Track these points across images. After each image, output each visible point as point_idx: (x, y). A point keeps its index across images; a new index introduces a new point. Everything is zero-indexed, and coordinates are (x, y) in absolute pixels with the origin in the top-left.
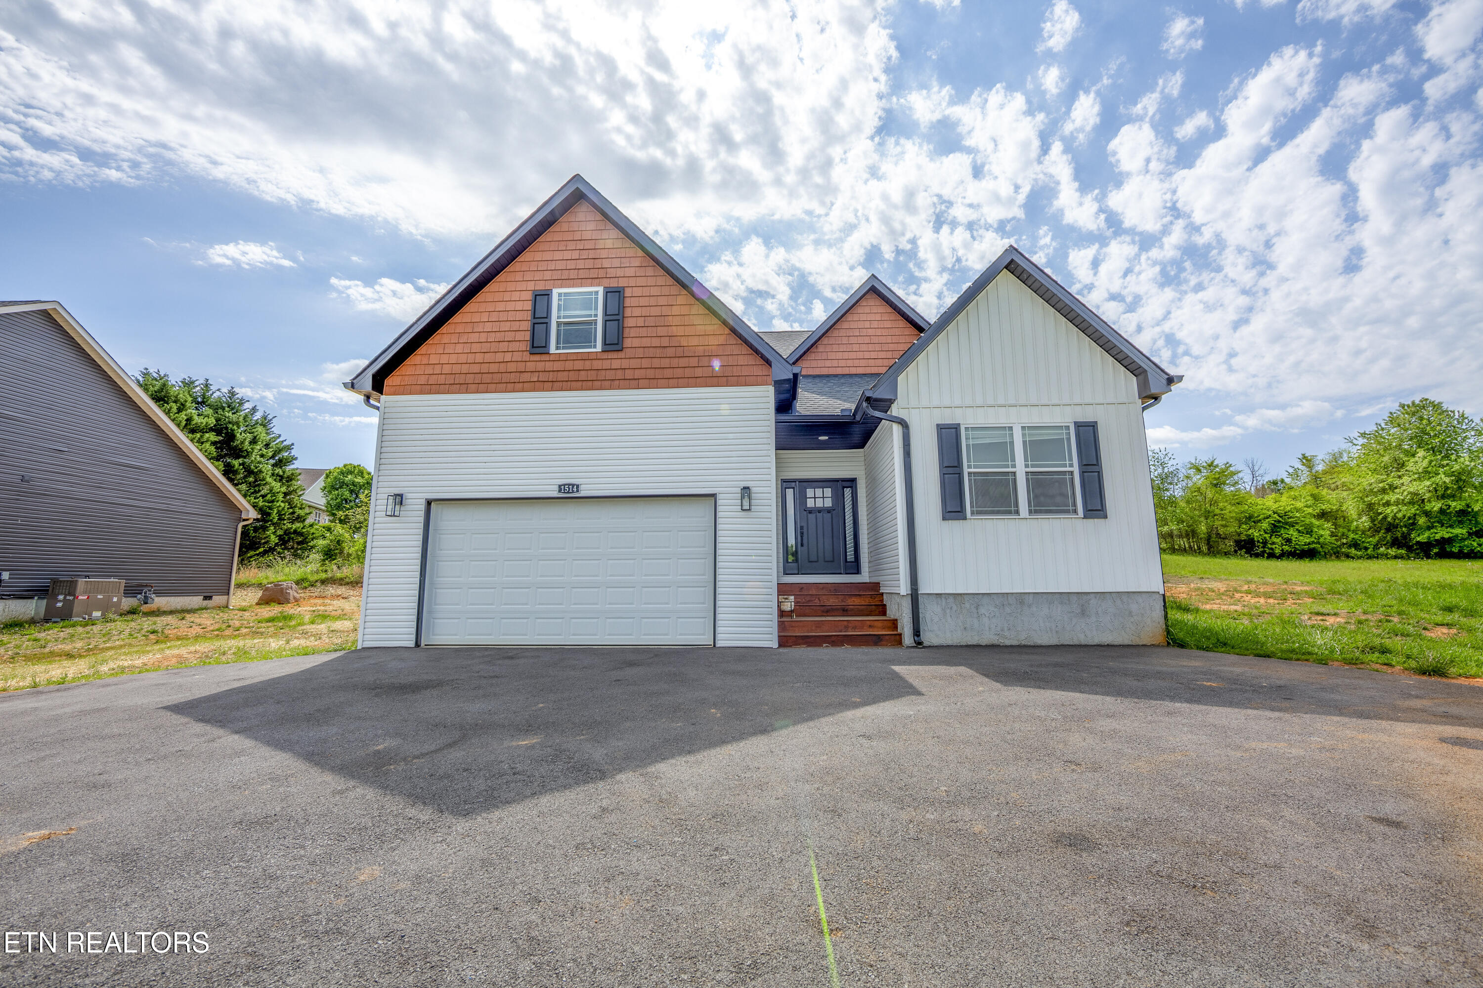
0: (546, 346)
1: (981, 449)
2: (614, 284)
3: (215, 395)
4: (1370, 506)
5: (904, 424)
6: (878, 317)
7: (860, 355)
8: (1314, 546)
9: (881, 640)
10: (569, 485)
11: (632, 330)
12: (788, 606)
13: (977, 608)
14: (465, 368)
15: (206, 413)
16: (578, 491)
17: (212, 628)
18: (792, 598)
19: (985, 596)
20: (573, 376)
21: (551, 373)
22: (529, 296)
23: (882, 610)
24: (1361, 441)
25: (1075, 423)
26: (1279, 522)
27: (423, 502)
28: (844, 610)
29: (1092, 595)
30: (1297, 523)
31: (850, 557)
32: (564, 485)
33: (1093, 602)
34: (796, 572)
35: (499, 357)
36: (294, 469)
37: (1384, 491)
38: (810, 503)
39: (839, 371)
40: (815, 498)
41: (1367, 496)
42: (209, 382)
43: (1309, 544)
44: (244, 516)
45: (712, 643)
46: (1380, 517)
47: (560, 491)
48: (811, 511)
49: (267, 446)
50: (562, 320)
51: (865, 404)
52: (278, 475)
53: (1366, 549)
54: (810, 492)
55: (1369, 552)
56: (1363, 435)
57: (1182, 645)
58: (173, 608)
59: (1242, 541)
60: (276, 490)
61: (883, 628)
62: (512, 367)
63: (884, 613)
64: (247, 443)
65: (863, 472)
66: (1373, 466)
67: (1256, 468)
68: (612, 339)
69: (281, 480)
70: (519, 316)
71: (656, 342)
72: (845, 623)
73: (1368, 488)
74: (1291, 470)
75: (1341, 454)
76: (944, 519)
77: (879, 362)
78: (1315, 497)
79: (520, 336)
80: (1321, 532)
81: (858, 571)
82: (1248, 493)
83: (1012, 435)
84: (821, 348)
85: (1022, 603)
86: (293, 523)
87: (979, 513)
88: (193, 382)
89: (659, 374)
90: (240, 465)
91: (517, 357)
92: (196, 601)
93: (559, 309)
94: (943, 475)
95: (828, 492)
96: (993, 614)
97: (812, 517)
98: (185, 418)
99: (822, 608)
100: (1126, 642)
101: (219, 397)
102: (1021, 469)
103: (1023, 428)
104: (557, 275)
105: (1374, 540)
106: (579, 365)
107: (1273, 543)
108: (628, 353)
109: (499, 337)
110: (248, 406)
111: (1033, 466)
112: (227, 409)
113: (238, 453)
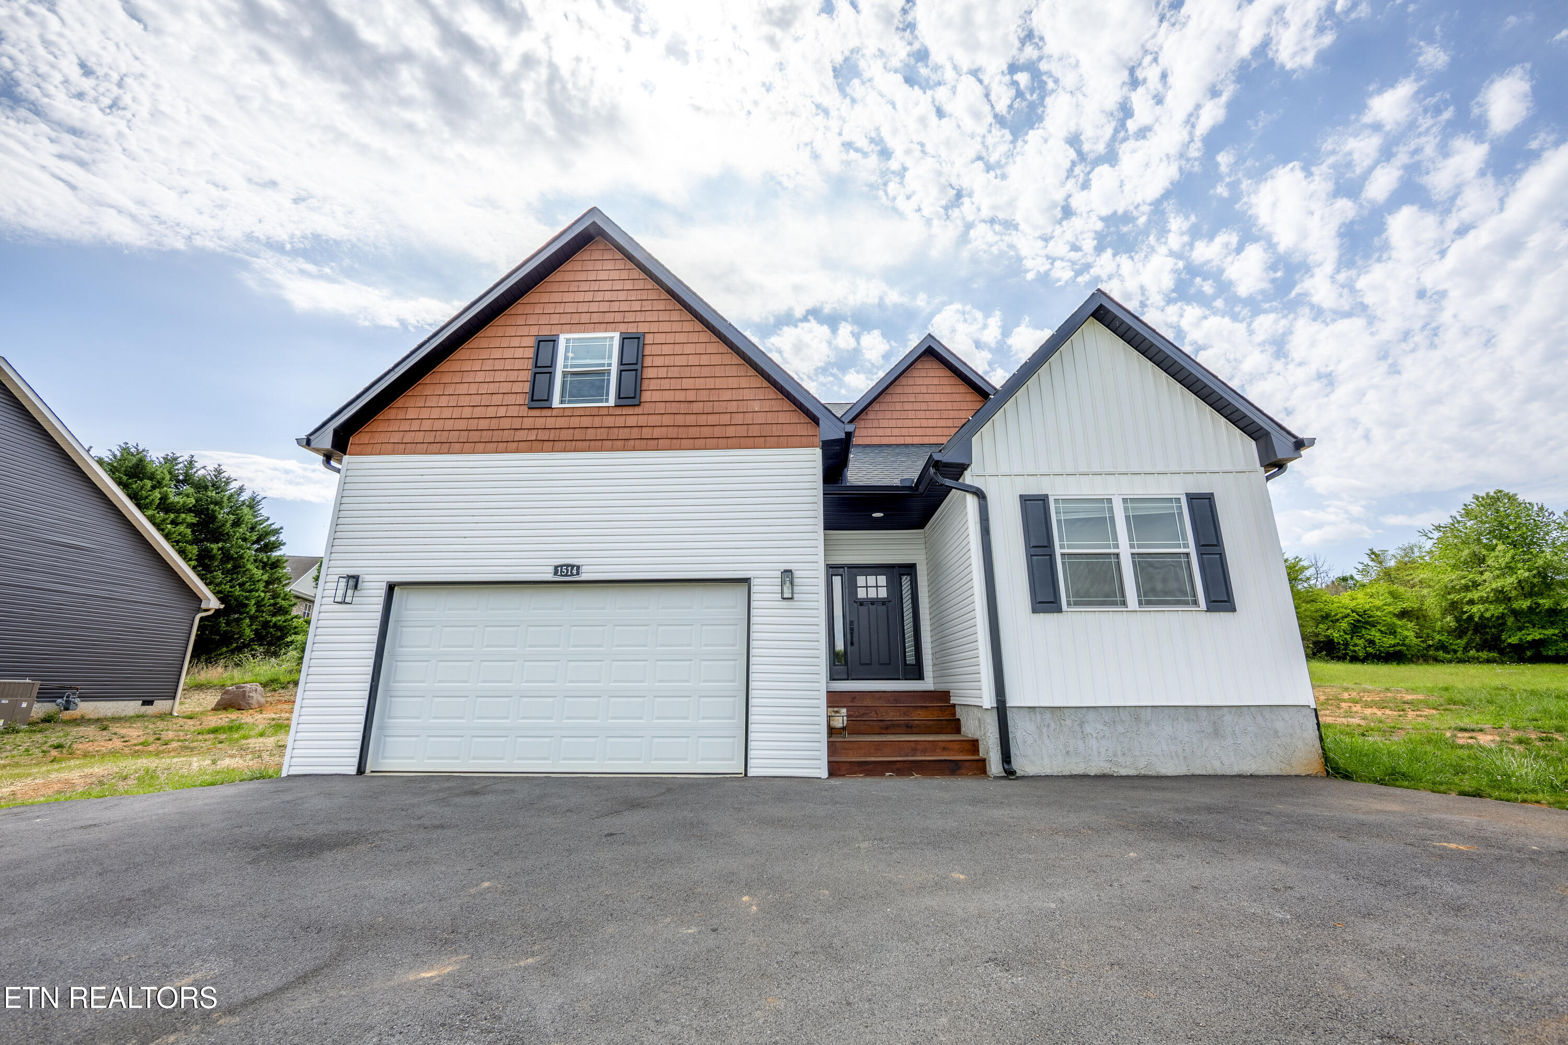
0: (549, 399)
1: (1074, 526)
2: (632, 329)
3: (199, 472)
4: (1454, 605)
5: (980, 494)
6: (936, 381)
7: (917, 423)
8: (1399, 648)
9: (960, 768)
10: (568, 566)
11: (652, 381)
12: (839, 722)
13: (1081, 725)
14: (449, 425)
15: (186, 492)
16: (578, 574)
17: (135, 742)
18: (844, 711)
19: (1091, 709)
20: (578, 434)
21: (553, 431)
22: (531, 342)
23: (955, 726)
24: (1436, 535)
25: (1187, 495)
26: (1359, 621)
27: (384, 586)
28: (907, 726)
29: (1226, 710)
30: (1378, 623)
31: (911, 658)
32: (562, 566)
33: (1228, 718)
34: (845, 677)
35: (491, 412)
36: (281, 556)
37: (1466, 588)
38: (861, 594)
39: (893, 441)
40: (867, 587)
41: (1449, 594)
42: (195, 458)
43: (1394, 646)
44: (203, 606)
45: (743, 771)
46: (1465, 617)
47: (556, 573)
48: (862, 603)
49: (252, 529)
50: (569, 370)
51: (932, 470)
52: (261, 561)
53: (1455, 652)
54: (861, 580)
55: (1459, 654)
56: (1438, 528)
57: (1347, 776)
58: (101, 716)
59: (1321, 642)
60: (257, 577)
61: (962, 751)
62: (505, 423)
63: (958, 730)
64: (228, 525)
65: (924, 557)
66: (1452, 562)
67: (1319, 564)
68: (628, 391)
69: (263, 568)
70: (518, 365)
71: (680, 396)
72: (913, 744)
73: (1450, 586)
74: (1360, 567)
75: (1412, 549)
76: (1034, 611)
77: (938, 431)
78: (1393, 595)
79: (517, 388)
80: (1406, 633)
81: (920, 676)
82: (1321, 589)
83: (1111, 509)
84: (871, 415)
85: (1137, 719)
86: (274, 615)
87: (1077, 604)
88: (176, 459)
89: (682, 432)
90: (219, 549)
91: (513, 411)
92: (132, 707)
93: (566, 358)
94: (1030, 556)
95: (882, 580)
96: (1102, 734)
97: (863, 609)
98: (159, 496)
99: (880, 724)
100: (1275, 772)
101: (204, 476)
102: (1125, 551)
103: (1125, 500)
104: (565, 319)
105: (1462, 642)
106: (586, 422)
107: (1355, 645)
108: (646, 408)
109: (492, 388)
110: (234, 486)
111: (1139, 546)
112: (211, 488)
113: (217, 535)
